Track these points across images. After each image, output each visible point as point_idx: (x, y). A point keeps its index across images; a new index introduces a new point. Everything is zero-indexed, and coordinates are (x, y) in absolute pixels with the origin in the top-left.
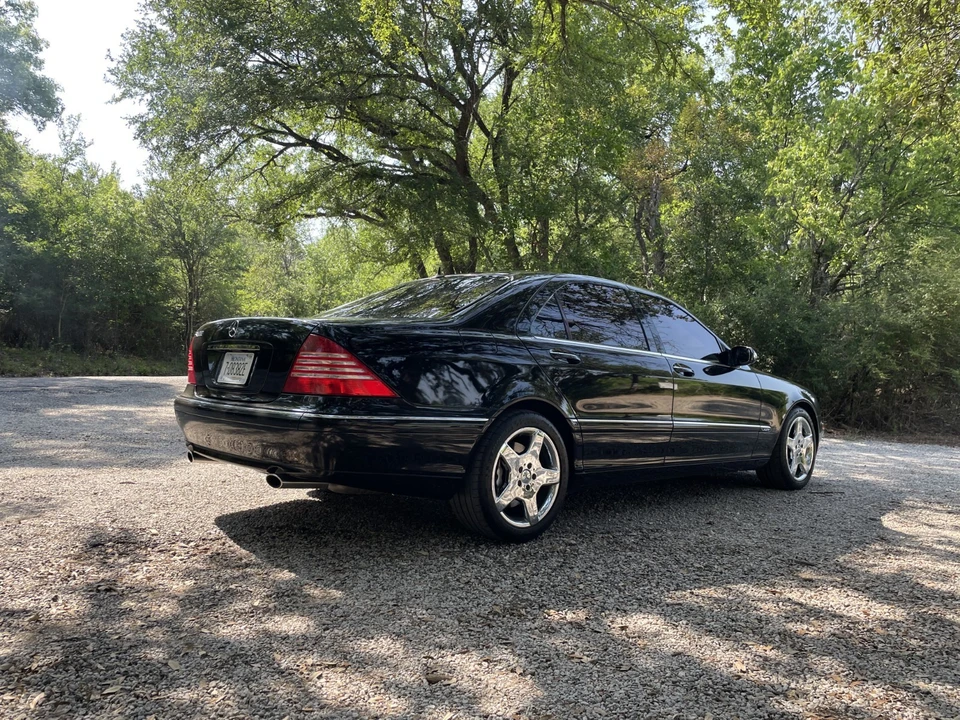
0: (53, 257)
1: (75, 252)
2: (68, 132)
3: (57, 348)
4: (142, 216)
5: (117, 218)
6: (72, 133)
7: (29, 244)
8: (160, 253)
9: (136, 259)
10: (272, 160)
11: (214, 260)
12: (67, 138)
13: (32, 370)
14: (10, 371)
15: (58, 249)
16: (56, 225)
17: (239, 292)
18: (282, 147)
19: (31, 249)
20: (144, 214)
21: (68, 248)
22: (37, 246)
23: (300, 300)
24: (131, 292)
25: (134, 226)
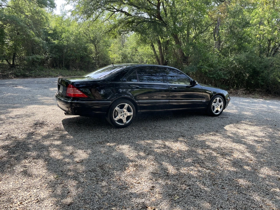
0: (60, 45)
1: (65, 43)
2: (62, 9)
3: (63, 69)
4: (82, 32)
5: (76, 33)
6: (63, 9)
7: (54, 41)
8: (87, 42)
9: (81, 44)
10: (111, 16)
11: (101, 43)
12: (62, 11)
13: (56, 75)
14: (51, 75)
15: (61, 43)
16: (61, 35)
17: (109, 52)
18: (113, 12)
19: (55, 43)
20: (82, 31)
21: (64, 42)
22: (56, 42)
23: (125, 54)
24: (80, 53)
25: (80, 35)
